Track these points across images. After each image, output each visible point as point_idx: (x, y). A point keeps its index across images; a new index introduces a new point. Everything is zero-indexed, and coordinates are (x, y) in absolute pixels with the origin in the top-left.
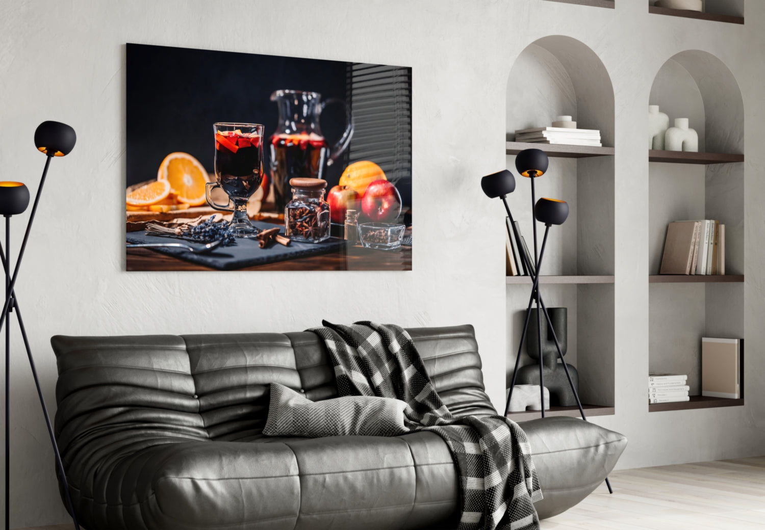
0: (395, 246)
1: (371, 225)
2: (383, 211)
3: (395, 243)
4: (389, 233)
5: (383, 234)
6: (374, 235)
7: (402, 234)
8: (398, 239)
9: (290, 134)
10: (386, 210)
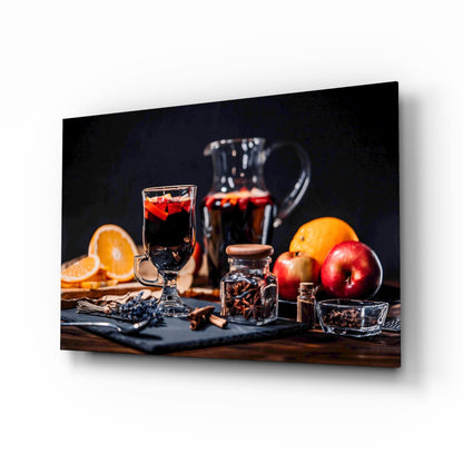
0: (372, 332)
1: (335, 302)
2: (353, 283)
3: (373, 328)
4: (363, 314)
5: (354, 315)
6: (339, 316)
7: (383, 315)
8: (376, 323)
9: (227, 192)
10: (357, 282)
